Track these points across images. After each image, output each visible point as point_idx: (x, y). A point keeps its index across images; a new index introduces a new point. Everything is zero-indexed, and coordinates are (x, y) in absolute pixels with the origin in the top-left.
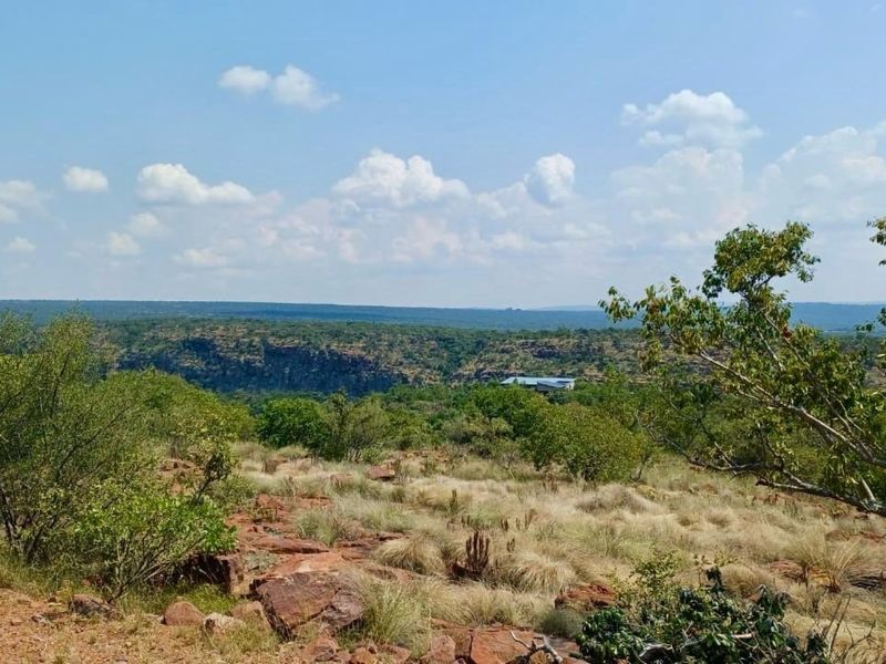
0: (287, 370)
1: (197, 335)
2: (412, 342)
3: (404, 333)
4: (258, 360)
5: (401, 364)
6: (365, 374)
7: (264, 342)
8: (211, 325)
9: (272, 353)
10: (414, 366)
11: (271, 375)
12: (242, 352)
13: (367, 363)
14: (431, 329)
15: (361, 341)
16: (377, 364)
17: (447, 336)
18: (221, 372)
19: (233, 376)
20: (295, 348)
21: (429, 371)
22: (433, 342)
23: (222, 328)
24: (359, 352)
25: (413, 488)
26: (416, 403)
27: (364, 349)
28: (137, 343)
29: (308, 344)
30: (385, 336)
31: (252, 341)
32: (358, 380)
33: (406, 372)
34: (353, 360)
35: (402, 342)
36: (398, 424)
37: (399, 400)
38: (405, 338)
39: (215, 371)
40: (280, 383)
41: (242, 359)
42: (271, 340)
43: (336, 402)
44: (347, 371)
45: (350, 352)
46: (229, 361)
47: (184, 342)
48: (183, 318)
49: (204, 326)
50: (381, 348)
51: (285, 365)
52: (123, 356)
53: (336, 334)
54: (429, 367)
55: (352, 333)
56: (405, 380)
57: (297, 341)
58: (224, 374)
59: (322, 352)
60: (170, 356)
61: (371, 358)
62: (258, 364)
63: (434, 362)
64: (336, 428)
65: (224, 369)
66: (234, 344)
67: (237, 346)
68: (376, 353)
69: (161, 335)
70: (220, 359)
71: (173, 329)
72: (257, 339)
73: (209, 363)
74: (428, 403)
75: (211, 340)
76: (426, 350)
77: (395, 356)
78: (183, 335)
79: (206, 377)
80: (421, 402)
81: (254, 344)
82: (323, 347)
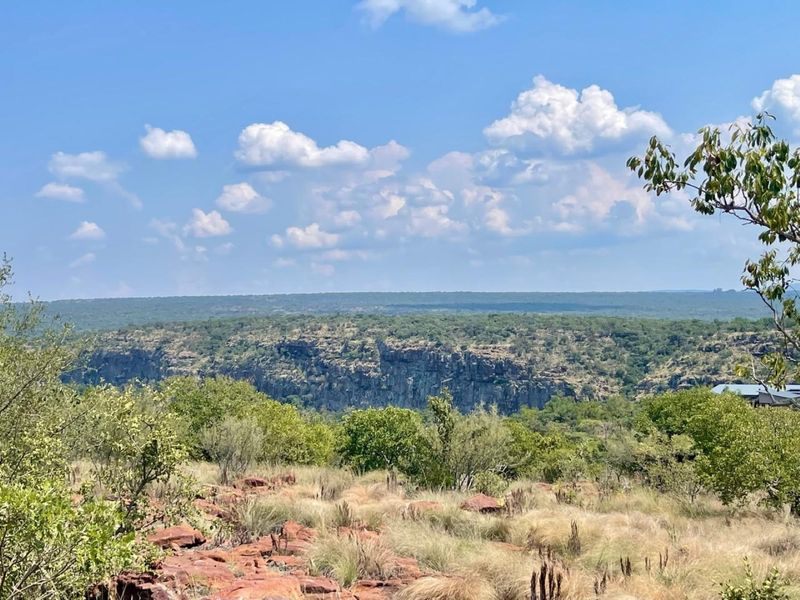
0: (410, 381)
1: (295, 338)
2: (579, 339)
3: (566, 327)
4: (372, 368)
5: (564, 369)
6: (514, 384)
7: (379, 343)
8: (313, 324)
9: (391, 359)
10: (583, 372)
11: (390, 388)
12: (352, 358)
13: (516, 369)
14: (605, 321)
15: (508, 340)
16: (530, 370)
17: (627, 330)
18: (327, 385)
19: (342, 390)
20: (419, 353)
21: (602, 378)
22: (608, 339)
23: (325, 327)
24: (504, 355)
25: (523, 522)
26: (584, 422)
27: (512, 350)
28: (222, 349)
29: (438, 345)
30: (540, 333)
31: (364, 344)
32: (506, 393)
33: (571, 380)
34: (499, 365)
35: (564, 340)
36: (543, 446)
37: (560, 419)
38: (568, 335)
39: (319, 384)
40: (401, 398)
41: (352, 367)
42: (389, 341)
43: (437, 411)
44: (491, 381)
45: (494, 356)
46: (336, 369)
47: (279, 348)
48: (278, 315)
49: (303, 325)
50: (537, 348)
51: (408, 374)
52: (205, 367)
53: (473, 332)
54: (602, 373)
55: (496, 329)
56: (569, 392)
57: (422, 342)
58: (330, 387)
59: (456, 357)
60: (262, 365)
61: (522, 363)
62: (373, 374)
63: (609, 366)
64: (437, 445)
65: (330, 381)
66: (342, 348)
67: (345, 350)
68: (529, 356)
69: (251, 339)
70: (325, 368)
71: (264, 329)
72: (370, 340)
73: (310, 374)
74: (600, 422)
75: (313, 344)
76: (600, 350)
77: (556, 359)
78: (278, 338)
79: (307, 393)
80: (592, 421)
81: (366, 347)
82: (457, 349)
